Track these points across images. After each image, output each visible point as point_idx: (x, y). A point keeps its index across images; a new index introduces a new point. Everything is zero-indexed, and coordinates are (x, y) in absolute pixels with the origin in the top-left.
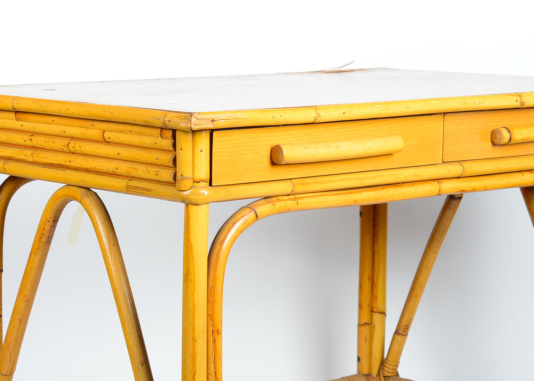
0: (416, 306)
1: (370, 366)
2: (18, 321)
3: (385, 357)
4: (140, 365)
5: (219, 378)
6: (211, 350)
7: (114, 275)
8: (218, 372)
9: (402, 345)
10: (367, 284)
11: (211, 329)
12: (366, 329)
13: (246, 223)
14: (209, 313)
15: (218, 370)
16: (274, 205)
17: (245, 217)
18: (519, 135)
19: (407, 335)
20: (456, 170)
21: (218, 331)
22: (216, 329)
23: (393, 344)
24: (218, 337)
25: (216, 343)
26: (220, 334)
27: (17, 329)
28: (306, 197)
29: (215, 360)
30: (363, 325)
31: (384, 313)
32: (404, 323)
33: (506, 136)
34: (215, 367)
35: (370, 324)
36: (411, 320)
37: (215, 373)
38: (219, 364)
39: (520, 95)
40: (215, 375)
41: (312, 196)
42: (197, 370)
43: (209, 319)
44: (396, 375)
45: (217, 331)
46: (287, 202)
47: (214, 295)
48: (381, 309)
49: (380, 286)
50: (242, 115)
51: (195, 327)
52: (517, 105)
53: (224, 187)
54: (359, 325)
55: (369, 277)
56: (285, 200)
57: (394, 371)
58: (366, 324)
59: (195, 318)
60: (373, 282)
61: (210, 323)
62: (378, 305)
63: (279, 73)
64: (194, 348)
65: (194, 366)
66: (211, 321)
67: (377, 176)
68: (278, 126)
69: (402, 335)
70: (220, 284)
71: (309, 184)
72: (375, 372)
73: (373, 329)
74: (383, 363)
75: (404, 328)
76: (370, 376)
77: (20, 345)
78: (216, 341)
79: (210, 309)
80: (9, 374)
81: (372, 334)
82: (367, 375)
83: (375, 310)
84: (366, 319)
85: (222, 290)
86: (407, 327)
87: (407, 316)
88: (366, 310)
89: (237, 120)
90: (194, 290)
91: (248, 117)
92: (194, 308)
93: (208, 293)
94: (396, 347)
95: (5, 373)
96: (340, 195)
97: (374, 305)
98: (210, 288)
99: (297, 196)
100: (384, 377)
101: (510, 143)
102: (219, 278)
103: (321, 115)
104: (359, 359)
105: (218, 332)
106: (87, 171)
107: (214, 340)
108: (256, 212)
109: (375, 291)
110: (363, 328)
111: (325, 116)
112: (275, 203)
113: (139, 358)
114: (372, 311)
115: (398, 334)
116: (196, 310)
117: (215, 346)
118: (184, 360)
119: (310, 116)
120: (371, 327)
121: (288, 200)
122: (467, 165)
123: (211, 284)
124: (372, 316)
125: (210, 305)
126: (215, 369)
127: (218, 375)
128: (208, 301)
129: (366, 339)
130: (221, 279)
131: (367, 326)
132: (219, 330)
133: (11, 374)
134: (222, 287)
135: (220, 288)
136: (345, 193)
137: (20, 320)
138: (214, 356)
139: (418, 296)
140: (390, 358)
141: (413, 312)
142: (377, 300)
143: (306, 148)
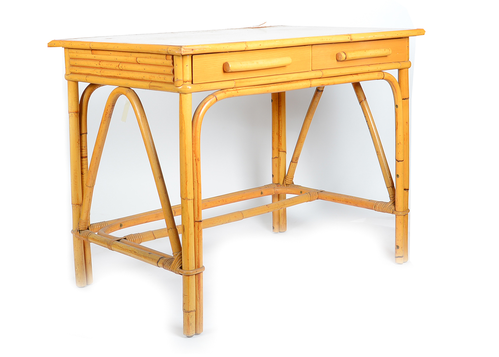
0: (301, 147)
1: (279, 179)
2: (96, 159)
3: (286, 174)
4: (159, 178)
6: (195, 169)
7: (144, 132)
9: (295, 167)
10: (276, 137)
11: (195, 158)
12: (276, 160)
13: (211, 103)
14: (193, 150)
15: (199, 179)
16: (226, 93)
17: (211, 100)
18: (351, 55)
19: (297, 162)
20: (319, 74)
22: (197, 158)
23: (290, 167)
24: (198, 162)
25: (197, 165)
27: (95, 163)
28: (242, 89)
29: (197, 174)
30: (274, 158)
31: (286, 152)
32: (295, 157)
33: (344, 56)
34: (197, 178)
35: (278, 157)
36: (299, 155)
37: (197, 181)
38: (199, 176)
39: (350, 35)
41: (245, 89)
42: (188, 179)
43: (193, 153)
44: (292, 183)
46: (232, 92)
47: (196, 141)
48: (284, 150)
49: (283, 137)
50: (207, 47)
51: (186, 157)
52: (349, 40)
53: (199, 84)
54: (272, 158)
55: (277, 133)
56: (231, 91)
57: (291, 181)
58: (276, 157)
59: (186, 153)
60: (279, 136)
61: (194, 155)
62: (282, 148)
63: (228, 29)
64: (186, 168)
65: (186, 177)
66: (194, 154)
67: (278, 78)
68: (227, 52)
69: (295, 162)
70: (199, 135)
71: (243, 82)
72: (281, 183)
73: (280, 160)
74: (285, 177)
75: (296, 159)
76: (279, 184)
77: (97, 171)
79: (193, 148)
80: (92, 186)
81: (279, 163)
82: (277, 184)
83: (281, 150)
84: (276, 155)
85: (200, 138)
86: (297, 159)
87: (297, 153)
88: (276, 151)
89: (205, 49)
90: (185, 138)
91: (210, 48)
92: (186, 147)
93: (192, 140)
94: (292, 169)
95: (90, 186)
96: (259, 88)
97: (280, 148)
98: (193, 137)
99: (237, 89)
100: (286, 184)
101: (346, 60)
102: (198, 132)
103: (248, 46)
104: (273, 176)
105: (198, 160)
106: (129, 79)
107: (196, 163)
108: (216, 97)
109: (280, 140)
110: (274, 160)
111: (251, 47)
112: (226, 92)
113: (158, 175)
114: (279, 151)
115: (293, 162)
116: (186, 148)
117: (197, 167)
118: (181, 175)
119: (243, 47)
120: (279, 159)
121: (232, 91)
122: (324, 71)
123: (194, 135)
124: (279, 153)
125: (193, 146)
126: (197, 179)
127: (199, 182)
128: (193, 144)
129: (276, 165)
130: (199, 132)
131: (277, 158)
132: (199, 158)
133: (93, 186)
134: (200, 136)
135: (199, 137)
136: (262, 87)
137: (97, 158)
138: (197, 172)
139: (302, 142)
140: (288, 175)
141: (300, 151)
142: (281, 145)
143: (241, 63)
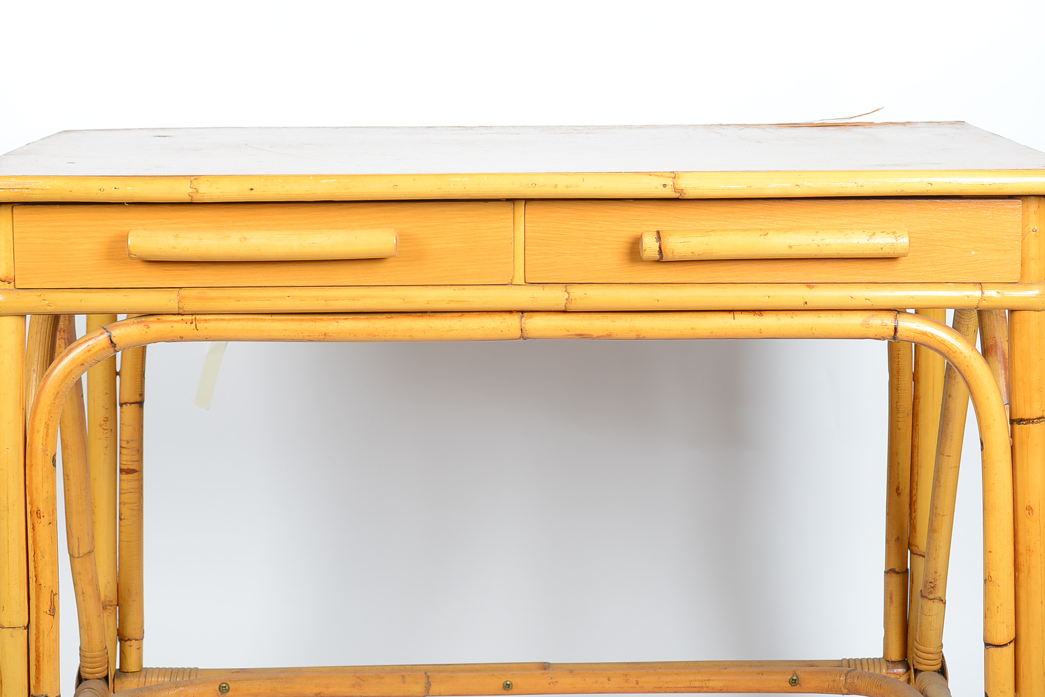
5: (43, 586)
6: (30, 541)
8: (40, 576)
11: (29, 508)
13: (89, 351)
15: (39, 572)
16: (148, 328)
17: (90, 343)
18: (678, 245)
20: (550, 298)
21: (39, 512)
22: (35, 509)
24: (39, 522)
25: (36, 530)
26: (42, 517)
28: (216, 320)
29: (35, 556)
33: (650, 246)
34: (35, 568)
37: (36, 576)
38: (41, 564)
39: (675, 176)
40: (36, 579)
41: (231, 320)
45: (37, 513)
46: (175, 325)
52: (667, 192)
53: (37, 292)
56: (170, 321)
61: (28, 498)
66: (29, 495)
68: (123, 203)
71: (212, 298)
78: (36, 528)
96: (289, 323)
99: (198, 317)
101: (661, 260)
102: (38, 432)
105: (39, 515)
107: (33, 525)
108: (110, 336)
112: (150, 325)
117: (34, 534)
121: (177, 322)
126: (35, 571)
127: (42, 581)
132: (39, 510)
135: (41, 447)
138: (34, 550)
